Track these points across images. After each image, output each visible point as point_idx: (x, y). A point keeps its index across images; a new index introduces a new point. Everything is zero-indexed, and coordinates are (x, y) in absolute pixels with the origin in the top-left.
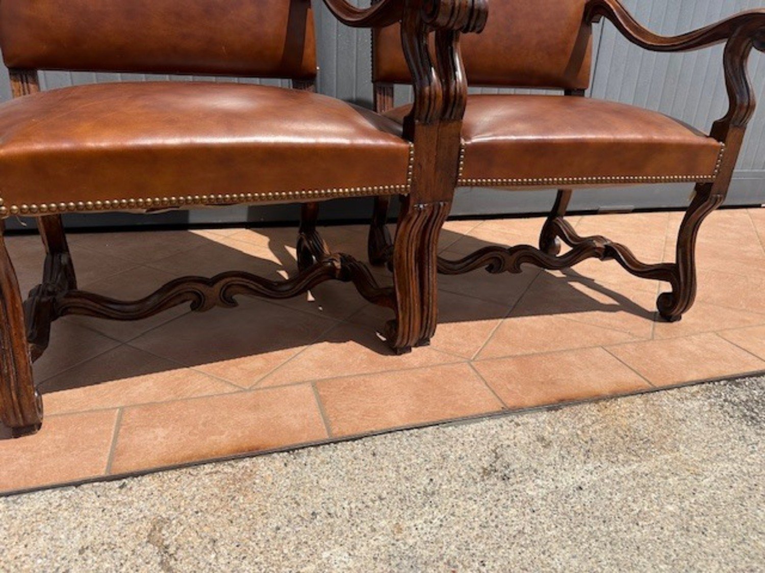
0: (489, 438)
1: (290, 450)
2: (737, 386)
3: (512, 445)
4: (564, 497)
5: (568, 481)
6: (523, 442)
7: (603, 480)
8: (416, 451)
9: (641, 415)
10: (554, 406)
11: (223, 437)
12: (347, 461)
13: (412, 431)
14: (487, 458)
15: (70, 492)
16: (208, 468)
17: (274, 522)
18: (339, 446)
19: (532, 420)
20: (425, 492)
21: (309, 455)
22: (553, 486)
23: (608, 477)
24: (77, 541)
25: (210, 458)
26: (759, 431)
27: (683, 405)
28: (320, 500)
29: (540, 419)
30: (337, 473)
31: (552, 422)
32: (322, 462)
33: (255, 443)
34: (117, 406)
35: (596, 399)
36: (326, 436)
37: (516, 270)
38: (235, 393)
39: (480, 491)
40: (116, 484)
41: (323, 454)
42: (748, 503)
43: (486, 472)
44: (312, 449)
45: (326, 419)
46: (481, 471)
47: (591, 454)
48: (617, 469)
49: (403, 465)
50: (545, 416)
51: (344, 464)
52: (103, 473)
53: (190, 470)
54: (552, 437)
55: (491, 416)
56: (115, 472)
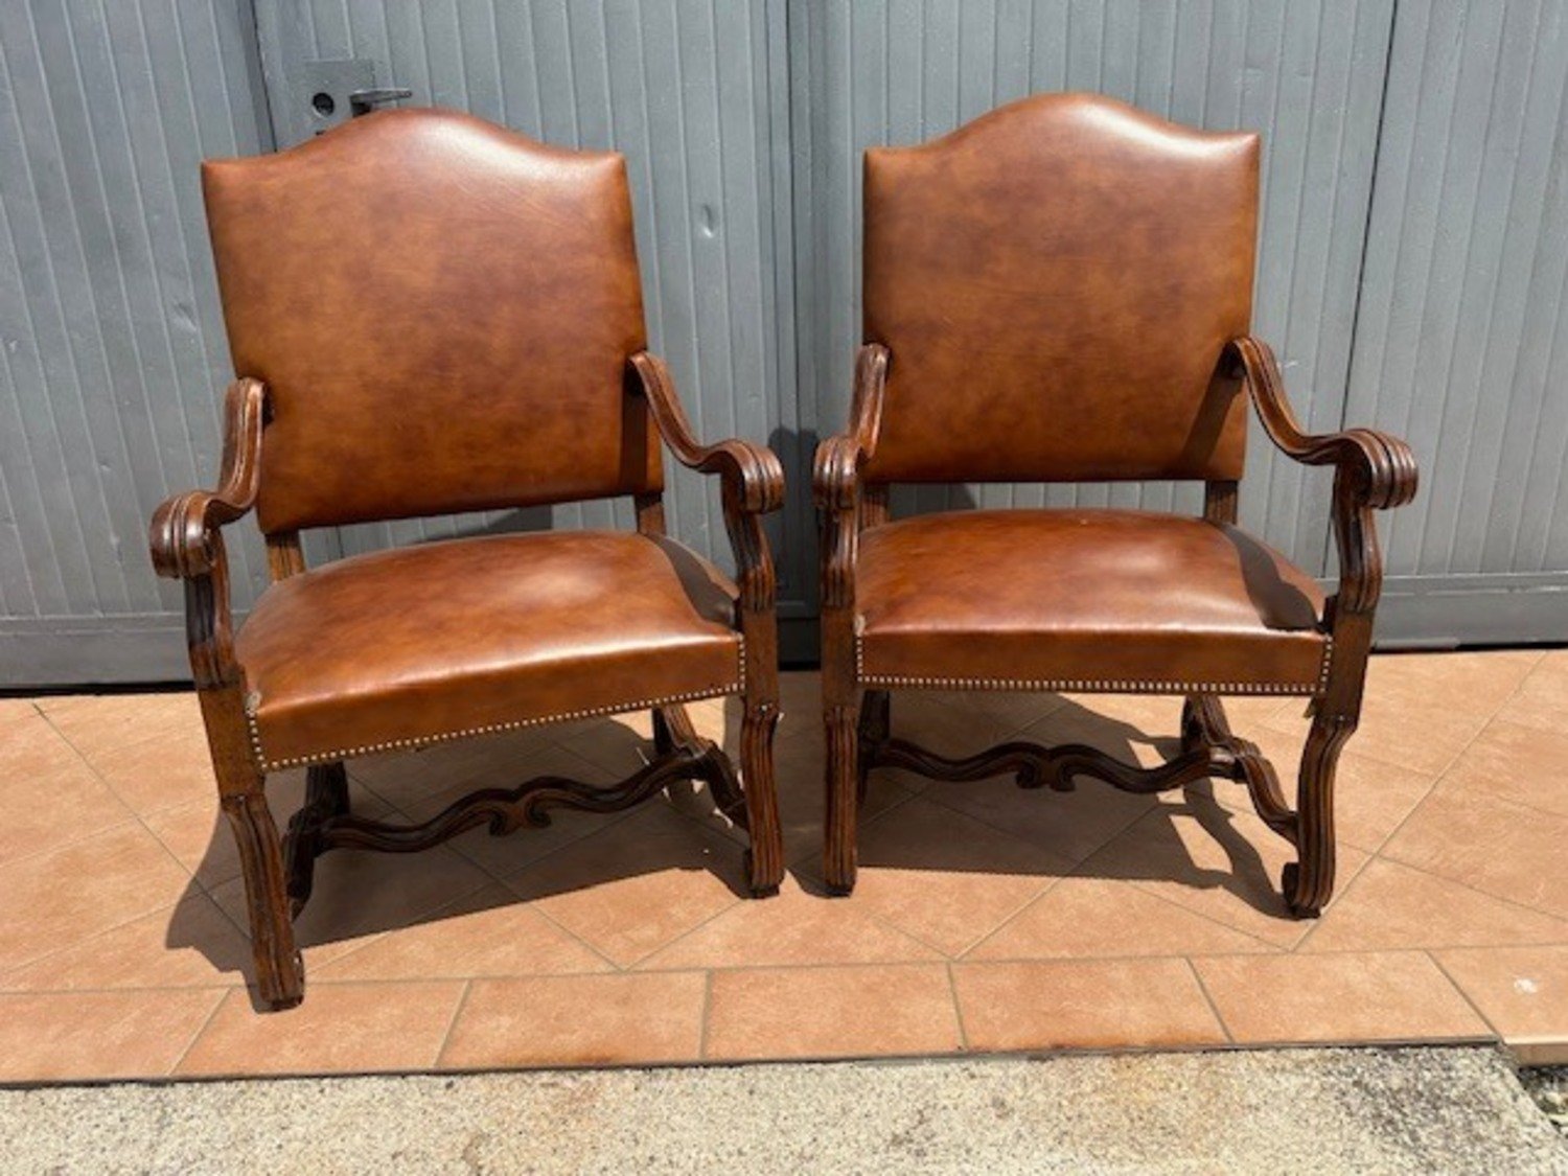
0: (921, 1090)
1: (647, 1068)
2: (1398, 1061)
3: (951, 1107)
6: (970, 1104)
8: (809, 1096)
9: (1185, 1088)
10: (1039, 1055)
11: (574, 1037)
12: (714, 1096)
13: (813, 1066)
14: (906, 1121)
15: (396, 1083)
16: (546, 1077)
17: (603, 1161)
18: (710, 1072)
19: (998, 1073)
21: (668, 1079)
24: (392, 1145)
25: (551, 1064)
28: (664, 1141)
29: (1012, 1072)
30: (696, 1110)
31: (1029, 1079)
32: (682, 1091)
33: (609, 1052)
34: (466, 976)
36: (696, 1056)
38: (607, 974)
39: (875, 1166)
40: (443, 1081)
41: (687, 1080)
43: (896, 1141)
44: (674, 1071)
45: (705, 1031)
46: (889, 1138)
47: (1067, 1139)
48: (1098, 1168)
49: (784, 1113)
50: (1021, 1067)
51: (708, 1099)
52: (431, 1066)
53: (526, 1076)
54: (1018, 1102)
55: (937, 1057)
56: (443, 1068)
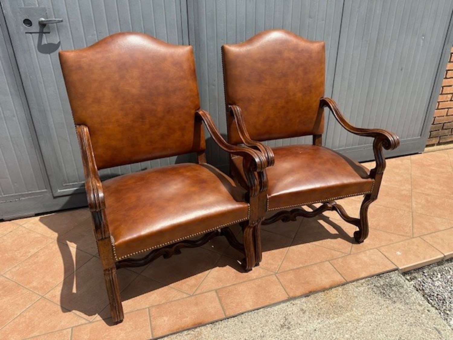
0: (283, 311)
1: (212, 323)
2: (380, 278)
3: (291, 314)
4: (309, 335)
5: (311, 327)
6: (295, 312)
7: (323, 326)
8: (257, 320)
9: (341, 296)
10: (307, 295)
11: (188, 319)
12: (233, 326)
13: (255, 311)
14: (282, 320)
16: (185, 333)
18: (229, 320)
19: (299, 302)
20: (261, 336)
21: (219, 325)
22: (305, 330)
23: (326, 325)
25: (185, 328)
26: (385, 300)
27: (357, 290)
29: (302, 301)
30: (230, 331)
31: (307, 302)
32: (224, 327)
33: (199, 321)
34: (146, 307)
35: (324, 290)
36: (224, 317)
37: (294, 220)
38: (188, 297)
39: (280, 334)
41: (224, 324)
42: (375, 332)
43: (282, 326)
44: (220, 322)
45: (223, 308)
46: (280, 326)
47: (320, 315)
48: (329, 321)
49: (252, 326)
50: (304, 299)
51: (232, 327)
53: (180, 334)
54: (306, 309)
55: (284, 302)
56: (155, 337)
